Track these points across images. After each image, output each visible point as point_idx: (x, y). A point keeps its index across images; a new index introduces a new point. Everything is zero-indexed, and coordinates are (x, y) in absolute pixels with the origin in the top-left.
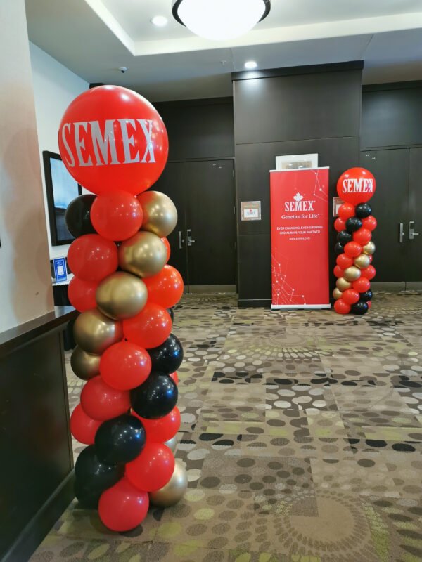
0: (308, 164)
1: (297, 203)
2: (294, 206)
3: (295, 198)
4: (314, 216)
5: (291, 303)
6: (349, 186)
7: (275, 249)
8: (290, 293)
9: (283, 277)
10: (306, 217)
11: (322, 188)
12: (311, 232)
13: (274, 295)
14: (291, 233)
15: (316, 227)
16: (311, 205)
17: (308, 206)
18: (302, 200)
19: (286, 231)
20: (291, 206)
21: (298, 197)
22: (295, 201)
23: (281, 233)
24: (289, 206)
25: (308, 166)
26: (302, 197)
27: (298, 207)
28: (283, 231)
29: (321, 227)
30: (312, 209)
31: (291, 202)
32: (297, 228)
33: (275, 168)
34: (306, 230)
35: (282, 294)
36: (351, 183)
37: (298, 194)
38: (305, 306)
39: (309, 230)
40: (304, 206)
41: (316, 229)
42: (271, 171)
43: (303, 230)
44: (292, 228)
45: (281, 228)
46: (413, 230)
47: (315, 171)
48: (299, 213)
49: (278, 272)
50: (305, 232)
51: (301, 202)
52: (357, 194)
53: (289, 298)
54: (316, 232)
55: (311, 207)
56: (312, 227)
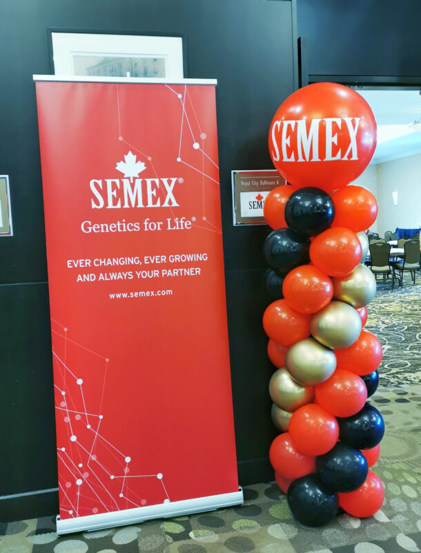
0: (155, 65)
1: (126, 184)
2: (120, 193)
3: (120, 167)
4: (183, 224)
5: (123, 505)
7: (61, 330)
8: (119, 472)
9: (94, 421)
10: (158, 226)
11: (199, 141)
12: (176, 272)
13: (64, 487)
14: (113, 276)
15: (190, 258)
16: (170, 189)
17: (161, 193)
18: (143, 175)
19: (97, 271)
20: (111, 194)
21: (131, 166)
22: (120, 176)
23: (79, 278)
24: (104, 193)
25: (155, 74)
26: (141, 167)
27: (133, 196)
28: (86, 271)
29: (202, 257)
30: (175, 204)
31: (109, 182)
32: (132, 261)
33: (52, 72)
34: (160, 267)
35: (91, 477)
37: (130, 157)
38: (168, 507)
39: (169, 266)
40: (151, 193)
41: (187, 265)
42: (36, 77)
43: (151, 267)
44: (116, 262)
45: (80, 263)
47: (178, 87)
48: (134, 214)
49: (75, 403)
50: (156, 273)
51: (138, 183)
52: (309, 165)
53: (115, 487)
54: (189, 272)
55: (170, 196)
56: (178, 258)
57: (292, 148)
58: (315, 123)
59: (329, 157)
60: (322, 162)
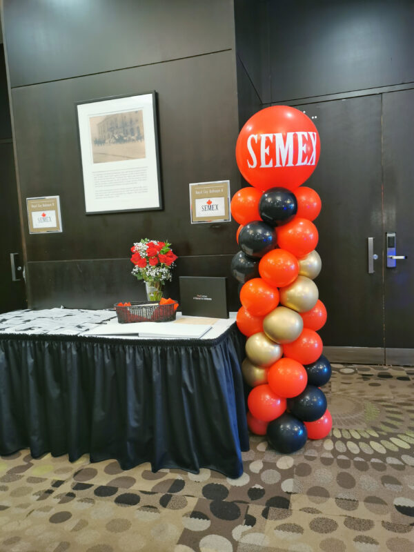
6: (264, 151)
36: (268, 143)
46: (394, 249)
52: (285, 170)
57: (271, 156)
58: (290, 136)
59: (299, 163)
60: (295, 167)
